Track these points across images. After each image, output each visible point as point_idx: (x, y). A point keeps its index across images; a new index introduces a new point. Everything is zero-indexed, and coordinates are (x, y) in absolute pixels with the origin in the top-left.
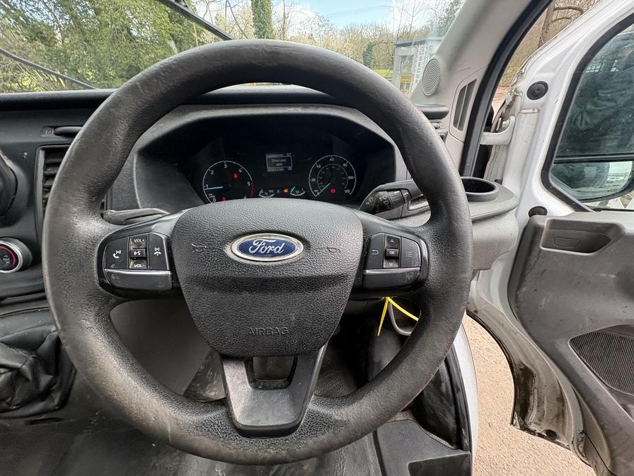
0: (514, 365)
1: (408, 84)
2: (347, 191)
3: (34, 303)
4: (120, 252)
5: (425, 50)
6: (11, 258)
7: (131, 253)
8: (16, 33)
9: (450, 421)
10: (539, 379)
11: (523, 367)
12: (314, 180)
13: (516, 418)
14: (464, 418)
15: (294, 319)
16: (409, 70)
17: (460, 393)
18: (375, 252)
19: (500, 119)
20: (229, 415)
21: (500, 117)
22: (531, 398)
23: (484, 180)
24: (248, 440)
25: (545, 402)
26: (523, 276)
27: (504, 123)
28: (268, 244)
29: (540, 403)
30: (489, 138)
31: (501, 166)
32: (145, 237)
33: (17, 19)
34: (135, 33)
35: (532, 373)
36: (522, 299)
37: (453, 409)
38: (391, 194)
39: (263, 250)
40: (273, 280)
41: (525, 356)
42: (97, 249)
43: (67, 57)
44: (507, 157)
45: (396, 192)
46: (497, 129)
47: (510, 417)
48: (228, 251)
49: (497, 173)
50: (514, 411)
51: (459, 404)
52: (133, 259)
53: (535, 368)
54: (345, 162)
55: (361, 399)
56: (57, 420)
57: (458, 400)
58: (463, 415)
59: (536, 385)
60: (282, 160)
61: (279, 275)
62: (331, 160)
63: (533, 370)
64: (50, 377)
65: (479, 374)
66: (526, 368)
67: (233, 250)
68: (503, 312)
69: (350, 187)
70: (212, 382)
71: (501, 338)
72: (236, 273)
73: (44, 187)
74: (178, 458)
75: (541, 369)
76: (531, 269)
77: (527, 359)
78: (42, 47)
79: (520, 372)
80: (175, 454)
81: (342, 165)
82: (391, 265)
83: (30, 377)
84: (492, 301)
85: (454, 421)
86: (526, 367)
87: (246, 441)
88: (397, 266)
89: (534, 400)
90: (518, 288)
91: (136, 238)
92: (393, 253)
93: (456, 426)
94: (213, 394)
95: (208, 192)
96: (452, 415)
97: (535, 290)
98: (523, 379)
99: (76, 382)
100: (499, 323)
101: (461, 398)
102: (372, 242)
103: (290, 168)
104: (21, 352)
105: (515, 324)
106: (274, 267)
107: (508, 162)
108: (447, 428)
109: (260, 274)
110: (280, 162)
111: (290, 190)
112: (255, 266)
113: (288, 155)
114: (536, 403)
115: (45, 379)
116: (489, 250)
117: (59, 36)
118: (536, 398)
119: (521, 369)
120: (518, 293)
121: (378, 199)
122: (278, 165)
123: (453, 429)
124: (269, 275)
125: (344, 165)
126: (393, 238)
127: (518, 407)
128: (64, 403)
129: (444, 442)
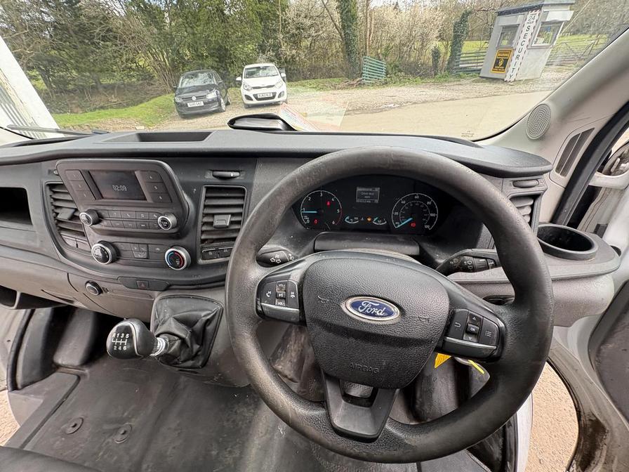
0: (582, 414)
1: (506, 61)
2: (428, 227)
3: (188, 291)
4: (270, 293)
5: (537, 17)
6: (180, 260)
7: (276, 294)
8: (137, 18)
9: (496, 452)
10: (613, 436)
11: (594, 419)
12: (397, 213)
13: (575, 466)
14: (511, 453)
15: (384, 364)
16: (511, 42)
17: (512, 428)
18: (457, 324)
19: (619, 160)
20: (328, 416)
21: (619, 157)
22: (598, 453)
23: (578, 231)
24: (340, 437)
25: (616, 461)
26: (611, 332)
27: (623, 165)
28: (373, 306)
29: (609, 461)
30: (599, 179)
31: (609, 209)
32: (286, 284)
33: (139, 6)
34: (226, 12)
35: (603, 428)
36: (605, 355)
37: (501, 440)
38: (476, 260)
39: (369, 310)
40: (374, 335)
41: (599, 409)
42: (256, 287)
43: (172, 39)
44: (618, 202)
45: (481, 260)
46: (612, 170)
47: (566, 463)
48: (343, 307)
49: (601, 217)
50: (573, 458)
51: (508, 438)
52: (278, 298)
53: (608, 424)
54: (430, 200)
55: (427, 433)
56: (196, 373)
57: (508, 434)
58: (511, 449)
59: (607, 441)
60: (370, 194)
61: (379, 332)
62: (416, 197)
63: (606, 425)
64: (198, 346)
65: (537, 407)
66: (597, 421)
67: (347, 307)
68: (578, 359)
69: (430, 223)
70: (280, 358)
71: (572, 382)
72: (349, 325)
73: (203, 214)
74: (252, 411)
75: (617, 427)
76: (624, 328)
77: (601, 412)
78: (155, 30)
79: (588, 422)
80: (250, 407)
81: (426, 203)
82: (470, 338)
83: (190, 345)
84: (567, 346)
85: (500, 452)
86: (597, 419)
87: (339, 439)
88: (475, 341)
89: (600, 455)
90: (604, 342)
91: (280, 283)
92: (474, 330)
93: (501, 457)
94: (280, 367)
95: (304, 214)
96: (499, 446)
97: (625, 350)
98: (591, 430)
99: (213, 353)
100: (573, 367)
101: (512, 434)
102: (456, 317)
103: (377, 201)
104: (184, 327)
105: (591, 375)
106: (376, 326)
107: (618, 209)
108: (491, 456)
109: (366, 329)
110: (368, 195)
111: (372, 220)
112: (362, 322)
113: (377, 190)
114: (603, 460)
115: (196, 347)
116: (572, 310)
117: (168, 21)
118: (604, 453)
119: (590, 420)
120: (602, 347)
121: (462, 262)
122: (366, 197)
123: (498, 459)
124: (373, 331)
125: (428, 203)
126: (476, 317)
127: (579, 457)
128: (204, 365)
129: (486, 467)
